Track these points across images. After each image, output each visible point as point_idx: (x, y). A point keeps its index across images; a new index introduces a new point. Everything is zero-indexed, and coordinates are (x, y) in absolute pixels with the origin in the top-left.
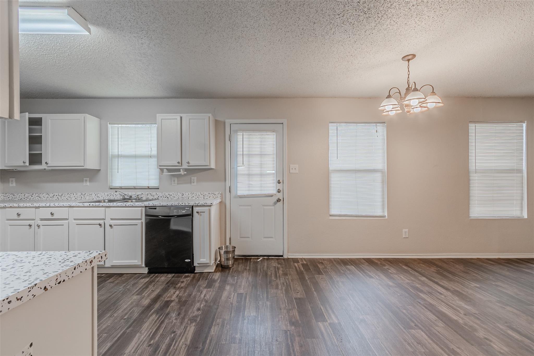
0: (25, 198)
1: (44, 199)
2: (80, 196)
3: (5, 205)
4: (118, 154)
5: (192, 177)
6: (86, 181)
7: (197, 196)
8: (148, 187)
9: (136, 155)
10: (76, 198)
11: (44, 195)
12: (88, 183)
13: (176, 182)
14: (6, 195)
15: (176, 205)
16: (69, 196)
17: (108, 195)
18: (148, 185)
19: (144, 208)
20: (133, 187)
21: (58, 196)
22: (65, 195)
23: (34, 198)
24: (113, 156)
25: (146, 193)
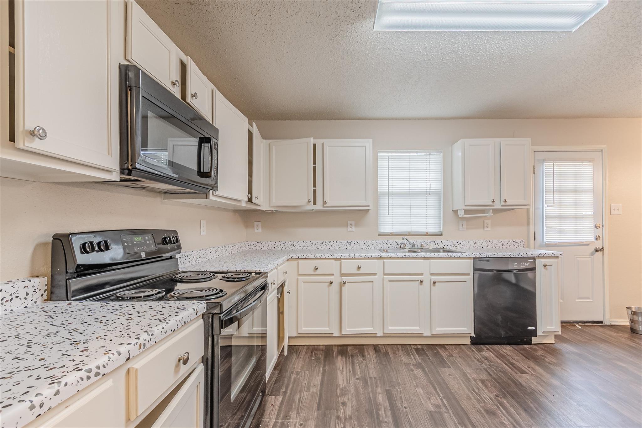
0: (276, 248)
1: (299, 248)
2: (345, 245)
3: (297, 256)
4: (388, 191)
5: (485, 221)
6: (351, 225)
7: (494, 245)
8: (427, 233)
9: (411, 192)
10: (340, 248)
11: (299, 243)
12: (354, 229)
13: (465, 226)
14: (252, 244)
15: (515, 256)
16: (332, 244)
17: (380, 244)
18: (426, 231)
19: (473, 260)
20: (408, 233)
21: (317, 245)
22: (326, 244)
23: (287, 247)
24: (383, 194)
25: (429, 241)
